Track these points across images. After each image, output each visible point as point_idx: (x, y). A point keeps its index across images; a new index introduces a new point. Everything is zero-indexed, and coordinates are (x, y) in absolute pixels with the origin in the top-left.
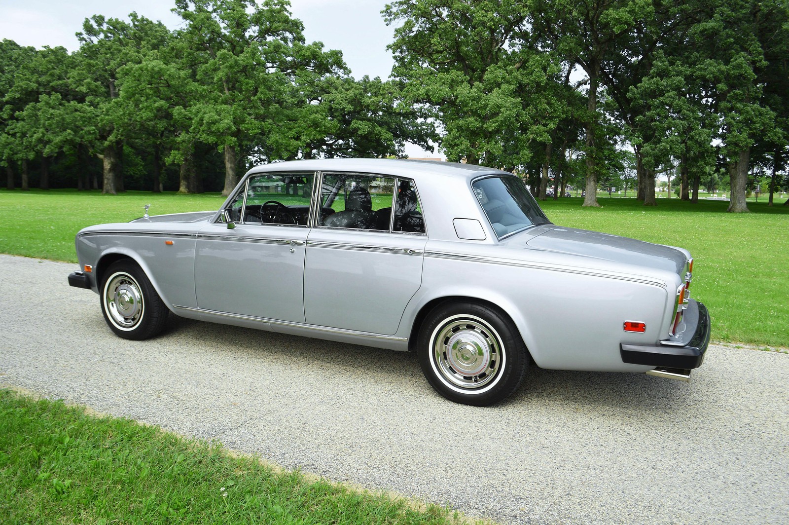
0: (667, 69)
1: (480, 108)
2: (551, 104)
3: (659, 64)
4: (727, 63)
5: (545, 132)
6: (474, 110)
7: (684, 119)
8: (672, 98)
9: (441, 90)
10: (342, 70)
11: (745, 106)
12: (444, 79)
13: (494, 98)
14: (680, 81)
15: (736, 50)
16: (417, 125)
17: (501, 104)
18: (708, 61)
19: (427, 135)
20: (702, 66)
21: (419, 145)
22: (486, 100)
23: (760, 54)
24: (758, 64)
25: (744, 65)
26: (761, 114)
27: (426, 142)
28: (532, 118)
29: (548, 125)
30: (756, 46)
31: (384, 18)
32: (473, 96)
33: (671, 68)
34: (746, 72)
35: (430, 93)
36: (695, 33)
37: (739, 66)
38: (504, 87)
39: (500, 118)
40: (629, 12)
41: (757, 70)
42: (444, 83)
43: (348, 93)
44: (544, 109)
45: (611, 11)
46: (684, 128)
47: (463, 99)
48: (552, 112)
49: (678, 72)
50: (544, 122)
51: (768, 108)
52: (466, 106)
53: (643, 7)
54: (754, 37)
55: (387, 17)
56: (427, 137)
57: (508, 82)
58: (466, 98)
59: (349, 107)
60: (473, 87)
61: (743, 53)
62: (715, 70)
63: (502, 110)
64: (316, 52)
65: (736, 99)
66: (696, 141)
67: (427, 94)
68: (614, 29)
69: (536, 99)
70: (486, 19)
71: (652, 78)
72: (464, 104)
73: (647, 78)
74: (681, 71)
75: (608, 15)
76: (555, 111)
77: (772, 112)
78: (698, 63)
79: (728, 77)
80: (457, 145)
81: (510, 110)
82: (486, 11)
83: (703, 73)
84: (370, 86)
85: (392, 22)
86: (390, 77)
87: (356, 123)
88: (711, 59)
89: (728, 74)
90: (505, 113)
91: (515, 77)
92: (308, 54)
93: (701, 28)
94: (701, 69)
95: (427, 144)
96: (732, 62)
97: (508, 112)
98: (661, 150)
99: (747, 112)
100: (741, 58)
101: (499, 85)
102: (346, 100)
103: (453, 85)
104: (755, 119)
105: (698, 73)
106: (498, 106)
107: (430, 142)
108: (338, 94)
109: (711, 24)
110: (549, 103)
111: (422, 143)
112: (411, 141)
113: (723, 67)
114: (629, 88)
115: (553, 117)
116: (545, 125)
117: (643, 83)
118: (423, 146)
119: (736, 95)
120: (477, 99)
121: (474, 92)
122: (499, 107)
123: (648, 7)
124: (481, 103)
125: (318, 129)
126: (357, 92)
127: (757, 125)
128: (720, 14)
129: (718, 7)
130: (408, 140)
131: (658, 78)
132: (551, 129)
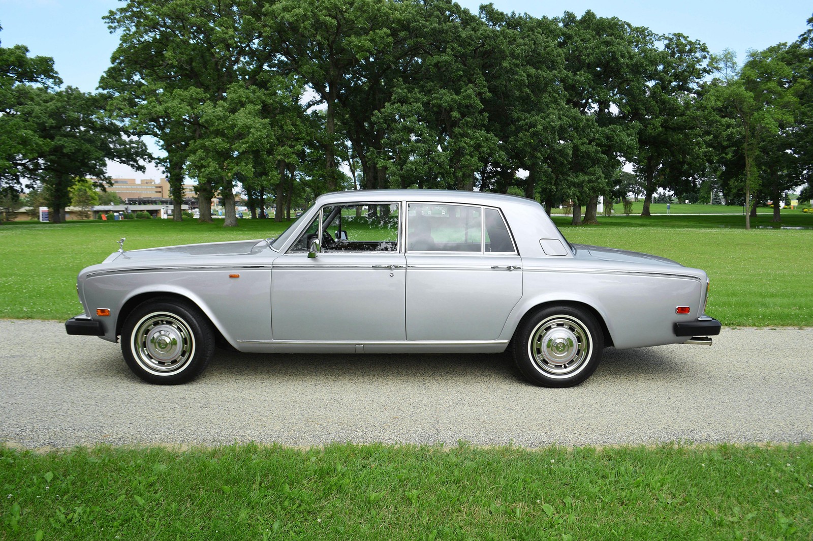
0: (406, 96)
1: (227, 128)
2: (296, 125)
3: (400, 91)
4: (458, 93)
5: (293, 153)
6: (221, 130)
7: (424, 142)
8: (413, 122)
9: (181, 108)
10: (51, 80)
11: (474, 132)
12: (182, 96)
13: (242, 118)
14: (419, 107)
15: (464, 82)
16: (124, 143)
17: (251, 125)
18: (443, 91)
19: (137, 154)
20: (438, 95)
21: (128, 165)
22: (234, 120)
23: (485, 86)
24: (483, 96)
25: (473, 96)
26: (487, 140)
27: (136, 161)
28: (278, 139)
29: (294, 146)
30: (481, 79)
31: (107, 25)
32: (219, 115)
33: (409, 95)
34: (474, 102)
35: (170, 111)
36: (430, 65)
37: (469, 97)
38: (250, 107)
39: (250, 139)
40: (370, 41)
41: (483, 101)
42: (182, 100)
43: (48, 104)
44: (289, 130)
45: (353, 38)
46: (425, 150)
47: (208, 118)
48: (298, 134)
49: (416, 99)
50: (290, 143)
51: (492, 134)
52: (212, 125)
53: (383, 37)
54: (479, 71)
55: (111, 24)
56: (137, 156)
57: (252, 102)
58: (212, 117)
59: (51, 122)
60: (217, 106)
61: (471, 85)
62: (449, 99)
63: (252, 130)
64: (21, 57)
65: (467, 126)
66: (436, 162)
67: (166, 112)
68: (357, 56)
69: (281, 120)
70: (227, 36)
71: (394, 103)
72: (209, 122)
73: (389, 104)
74: (419, 98)
75: (350, 42)
76: (300, 132)
77: (495, 138)
78: (433, 92)
79: (460, 105)
80: (204, 167)
81: (260, 131)
82: (227, 28)
83: (439, 101)
84: (75, 98)
85: (117, 30)
86: (97, 89)
87: (60, 140)
88: (444, 89)
89: (460, 103)
90: (254, 135)
91: (258, 97)
92: (12, 59)
93: (435, 61)
94: (437, 98)
95: (137, 164)
96: (462, 92)
97: (259, 133)
98: (408, 170)
99: (477, 138)
100: (470, 90)
101: (243, 105)
102: (45, 113)
103: (193, 102)
104: (483, 144)
105: (435, 101)
106: (247, 127)
107: (141, 162)
108: (35, 106)
109: (445, 58)
110: (294, 125)
111: (131, 163)
112: (118, 160)
113: (456, 98)
114: (374, 113)
115: (299, 139)
116: (292, 147)
117: (386, 109)
118: (132, 166)
119: (467, 122)
120: (225, 118)
121: (219, 111)
122: (249, 127)
123: (387, 38)
124: (228, 124)
125: (29, 147)
126: (59, 104)
127: (485, 149)
128: (452, 50)
129: (449, 42)
130: (115, 159)
131: (400, 104)
132: (298, 150)
